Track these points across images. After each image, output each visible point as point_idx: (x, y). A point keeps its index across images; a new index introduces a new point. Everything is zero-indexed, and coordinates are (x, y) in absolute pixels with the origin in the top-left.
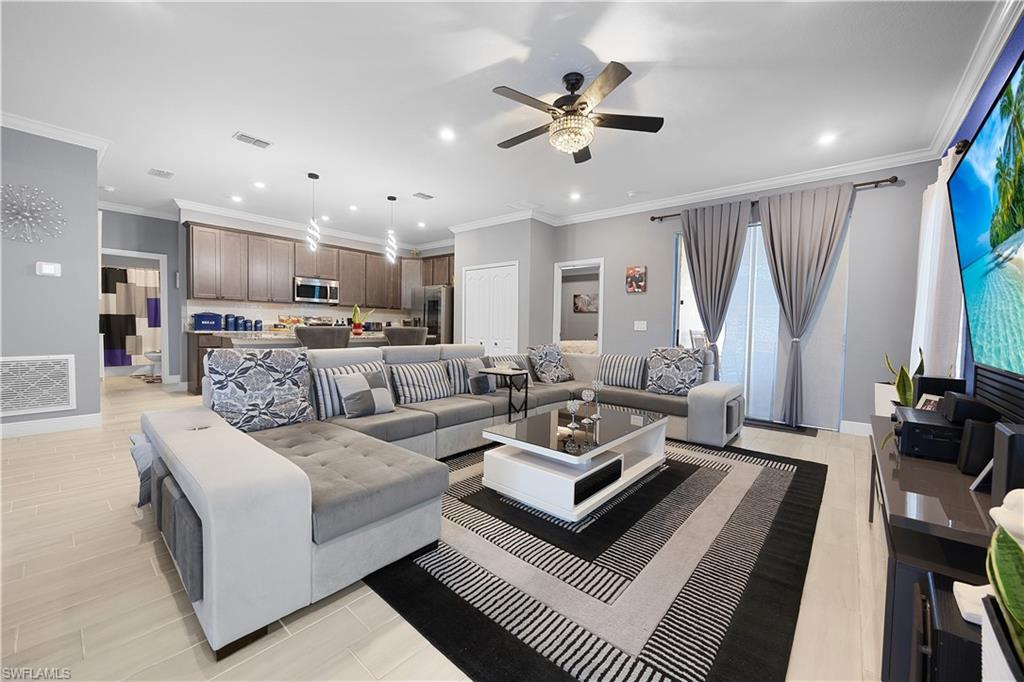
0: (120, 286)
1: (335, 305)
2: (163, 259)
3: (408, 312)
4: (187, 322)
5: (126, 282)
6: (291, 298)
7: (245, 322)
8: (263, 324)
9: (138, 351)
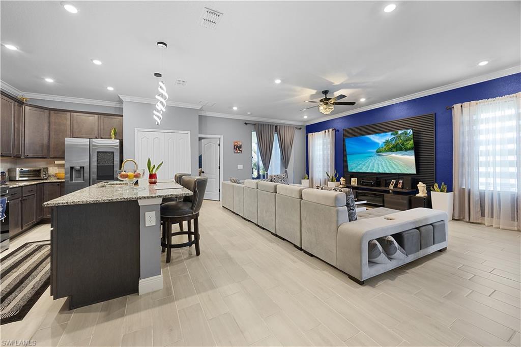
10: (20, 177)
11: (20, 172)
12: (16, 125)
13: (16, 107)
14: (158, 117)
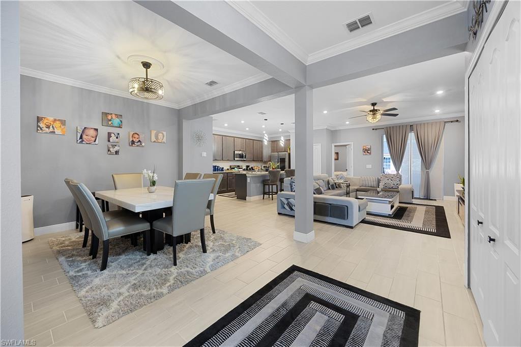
1: (245, 161)
3: (265, 162)
6: (233, 158)
7: (220, 168)
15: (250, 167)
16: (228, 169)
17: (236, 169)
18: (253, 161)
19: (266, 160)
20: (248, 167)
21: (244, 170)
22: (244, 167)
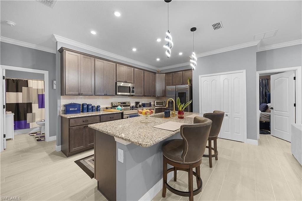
0: (24, 89)
1: (132, 96)
2: (46, 73)
3: (158, 98)
4: (61, 109)
5: (28, 87)
6: (115, 93)
7: (92, 107)
8: (101, 107)
9: (33, 120)
10: (156, 105)
11: (156, 102)
12: (153, 83)
13: (153, 75)
14: (194, 64)
15: (140, 104)
16: (107, 108)
17: (119, 107)
18: (145, 96)
19: (159, 95)
20: (137, 103)
21: (132, 108)
22: (133, 104)
